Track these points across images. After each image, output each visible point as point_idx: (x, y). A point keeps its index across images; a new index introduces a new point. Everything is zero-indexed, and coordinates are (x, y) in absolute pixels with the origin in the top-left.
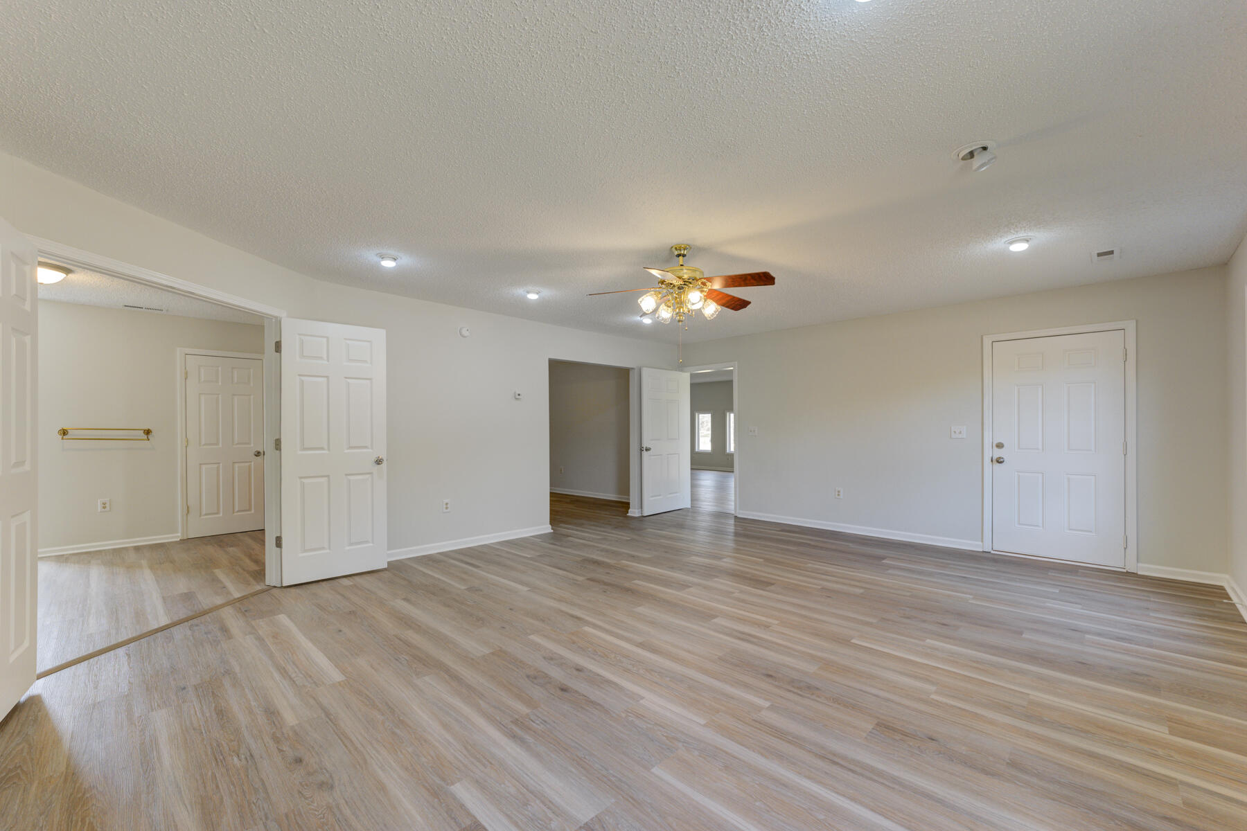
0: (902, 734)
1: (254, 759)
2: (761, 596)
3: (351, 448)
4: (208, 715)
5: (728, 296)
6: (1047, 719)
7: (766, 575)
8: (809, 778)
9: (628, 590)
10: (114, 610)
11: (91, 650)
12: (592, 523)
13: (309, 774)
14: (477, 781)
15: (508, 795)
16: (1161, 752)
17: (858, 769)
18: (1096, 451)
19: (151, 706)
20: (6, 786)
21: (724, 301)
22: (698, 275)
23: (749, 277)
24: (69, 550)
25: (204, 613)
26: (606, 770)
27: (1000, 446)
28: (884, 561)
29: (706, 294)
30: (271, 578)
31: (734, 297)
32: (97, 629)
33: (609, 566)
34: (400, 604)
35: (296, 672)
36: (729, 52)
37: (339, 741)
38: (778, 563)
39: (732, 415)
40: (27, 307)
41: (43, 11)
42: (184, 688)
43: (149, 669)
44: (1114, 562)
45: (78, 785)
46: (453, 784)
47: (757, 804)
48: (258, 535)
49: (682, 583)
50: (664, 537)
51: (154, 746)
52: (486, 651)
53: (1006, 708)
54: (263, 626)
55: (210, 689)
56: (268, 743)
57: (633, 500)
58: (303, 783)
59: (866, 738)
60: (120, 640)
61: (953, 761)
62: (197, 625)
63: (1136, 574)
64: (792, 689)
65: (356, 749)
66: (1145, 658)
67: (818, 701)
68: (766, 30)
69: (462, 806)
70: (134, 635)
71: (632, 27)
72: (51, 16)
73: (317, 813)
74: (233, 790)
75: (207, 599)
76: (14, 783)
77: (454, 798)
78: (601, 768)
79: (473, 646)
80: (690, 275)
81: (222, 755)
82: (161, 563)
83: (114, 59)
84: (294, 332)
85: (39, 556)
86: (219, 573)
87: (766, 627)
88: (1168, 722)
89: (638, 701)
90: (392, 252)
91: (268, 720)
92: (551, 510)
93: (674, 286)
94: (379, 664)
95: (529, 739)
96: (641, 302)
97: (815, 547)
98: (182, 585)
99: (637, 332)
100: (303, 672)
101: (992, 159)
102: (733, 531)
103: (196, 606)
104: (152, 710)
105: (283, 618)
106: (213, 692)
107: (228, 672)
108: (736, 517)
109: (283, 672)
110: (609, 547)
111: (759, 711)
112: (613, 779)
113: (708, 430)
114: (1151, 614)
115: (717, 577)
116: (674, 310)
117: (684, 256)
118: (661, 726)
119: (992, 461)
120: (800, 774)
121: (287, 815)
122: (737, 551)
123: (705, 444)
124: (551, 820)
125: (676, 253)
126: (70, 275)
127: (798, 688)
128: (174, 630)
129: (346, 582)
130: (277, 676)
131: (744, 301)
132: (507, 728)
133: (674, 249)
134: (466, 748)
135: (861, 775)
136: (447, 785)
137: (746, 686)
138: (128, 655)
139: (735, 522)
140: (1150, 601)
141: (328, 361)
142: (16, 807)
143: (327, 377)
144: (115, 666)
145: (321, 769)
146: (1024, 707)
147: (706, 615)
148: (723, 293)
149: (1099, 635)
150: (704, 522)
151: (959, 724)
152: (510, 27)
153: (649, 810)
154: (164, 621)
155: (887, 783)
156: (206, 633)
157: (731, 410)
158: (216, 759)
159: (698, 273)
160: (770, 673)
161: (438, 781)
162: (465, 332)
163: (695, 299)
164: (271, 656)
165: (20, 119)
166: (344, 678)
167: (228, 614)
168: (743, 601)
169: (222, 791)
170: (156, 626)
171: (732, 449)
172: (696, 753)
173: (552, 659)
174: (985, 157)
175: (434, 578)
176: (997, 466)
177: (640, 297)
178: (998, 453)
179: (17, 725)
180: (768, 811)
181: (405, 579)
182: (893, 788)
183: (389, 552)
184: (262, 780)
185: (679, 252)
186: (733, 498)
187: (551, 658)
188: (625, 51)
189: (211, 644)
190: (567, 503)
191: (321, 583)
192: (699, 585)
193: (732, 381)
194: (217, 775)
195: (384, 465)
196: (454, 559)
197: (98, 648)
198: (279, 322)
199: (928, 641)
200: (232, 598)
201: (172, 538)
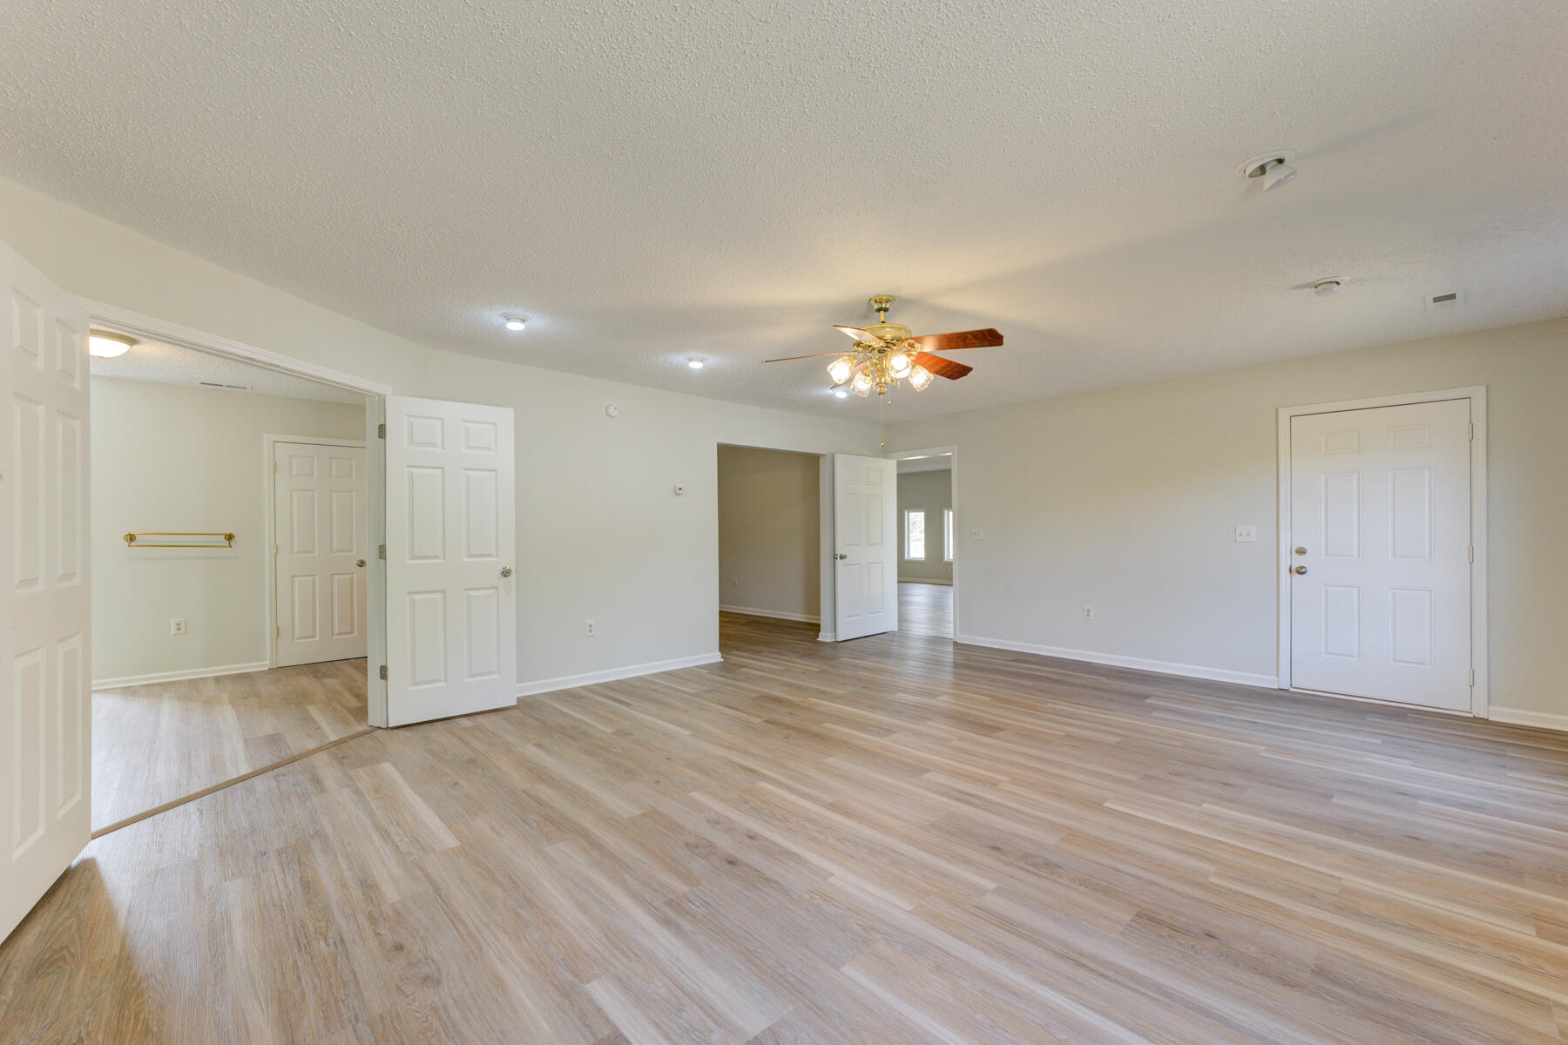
0: (1171, 929)
1: (344, 944)
2: (987, 745)
3: (471, 556)
4: (291, 887)
5: (944, 360)
6: (1365, 912)
7: (994, 718)
8: (1046, 984)
9: (815, 735)
10: (187, 755)
11: (157, 805)
12: (773, 650)
13: (411, 964)
14: (619, 979)
15: (657, 997)
16: (1525, 961)
17: (1111, 974)
18: (1431, 558)
19: (225, 875)
20: (51, 971)
21: (938, 368)
22: (903, 335)
23: (970, 336)
24: (137, 680)
25: (293, 760)
26: (783, 966)
27: (1301, 551)
28: (1147, 701)
29: (914, 358)
30: (375, 718)
31: (951, 362)
32: (166, 779)
33: (791, 704)
34: (531, 751)
35: (400, 835)
36: (939, 42)
37: (450, 924)
38: (1011, 702)
39: (951, 513)
40: (77, 384)
41: (84, 18)
42: (265, 854)
43: (224, 829)
44: (1456, 703)
45: (132, 972)
46: (589, 981)
47: (979, 1016)
48: (360, 663)
49: (886, 727)
50: (865, 669)
51: (225, 926)
52: (636, 812)
53: (1311, 897)
54: (363, 777)
55: (296, 854)
56: (363, 924)
57: (825, 621)
58: (403, 977)
59: (1122, 933)
60: (192, 792)
61: (1238, 965)
62: (284, 775)
63: (1487, 720)
64: (1025, 866)
65: (470, 934)
66: (1501, 833)
67: (1059, 883)
68: (988, 12)
69: (599, 1010)
70: (208, 786)
71: (813, 13)
72: (93, 24)
73: (418, 1015)
74: (318, 983)
75: (299, 741)
76: (59, 967)
77: (590, 1000)
78: (776, 964)
79: (619, 805)
80: (893, 335)
81: (306, 938)
82: (244, 698)
83: (171, 75)
84: (402, 413)
85: (93, 689)
86: (314, 711)
87: (993, 784)
88: (1534, 921)
89: (826, 879)
90: (520, 312)
91: (364, 895)
92: (721, 634)
93: (873, 349)
94: (503, 826)
95: (687, 926)
96: (831, 369)
97: (1057, 681)
98: (267, 725)
99: (827, 409)
100: (409, 836)
101: (1289, 175)
102: (952, 660)
103: (283, 752)
104: (225, 880)
105: (387, 768)
106: (299, 859)
107: (319, 834)
108: (955, 643)
109: (385, 835)
110: (791, 681)
111: (983, 894)
112: (792, 980)
113: (921, 533)
114: (1509, 774)
115: (929, 719)
116: (873, 379)
117: (886, 310)
118: (854, 912)
119: (1291, 571)
120: (1034, 978)
121: (381, 1017)
122: (956, 685)
123: (917, 550)
124: (711, 1031)
125: (876, 306)
126: (135, 347)
127: (1033, 865)
128: (257, 781)
129: (465, 722)
130: (377, 840)
131: (964, 366)
132: (658, 911)
133: (873, 302)
134: (606, 936)
135: (1116, 981)
136: (582, 983)
137: (967, 862)
138: (200, 811)
139: (954, 649)
140: (1506, 756)
141: (443, 448)
142: (60, 997)
143: (442, 468)
144: (183, 824)
145: (426, 959)
146: (1334, 895)
147: (916, 770)
148: (937, 357)
149: (1437, 800)
150: (916, 649)
151: (1247, 916)
152: (656, 18)
153: (838, 1022)
154: (245, 769)
155: (1150, 994)
156: (294, 785)
157: (949, 507)
158: (299, 944)
159: (903, 332)
160: (997, 845)
161: (570, 977)
162: (612, 411)
163: (899, 364)
164: (372, 815)
165: (67, 155)
166: (458, 843)
167: (322, 761)
168: (963, 751)
169: (304, 984)
170: (235, 776)
171: (951, 557)
172: (899, 948)
173: (718, 823)
174: (1282, 172)
175: (573, 718)
176: (1297, 577)
177: (829, 364)
178: (1299, 561)
179: (66, 894)
180: (992, 1027)
181: (538, 720)
182: (1158, 1001)
183: (519, 685)
184: (353, 971)
185: (879, 306)
186: (952, 618)
187: (716, 822)
188: (804, 46)
189: (300, 799)
190: (742, 625)
191: (435, 723)
192: (907, 730)
193: (950, 471)
194: (299, 964)
195: (513, 577)
196: (599, 694)
197: (165, 801)
198: (382, 400)
199: (1205, 805)
200: (327, 742)
201: (259, 666)
